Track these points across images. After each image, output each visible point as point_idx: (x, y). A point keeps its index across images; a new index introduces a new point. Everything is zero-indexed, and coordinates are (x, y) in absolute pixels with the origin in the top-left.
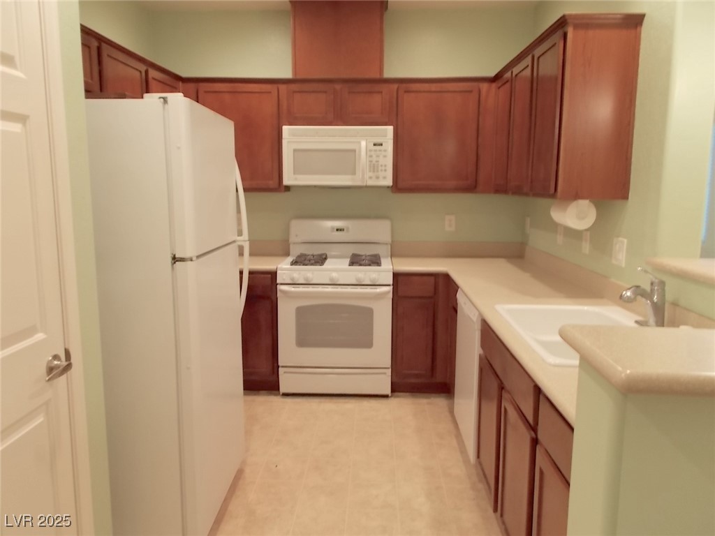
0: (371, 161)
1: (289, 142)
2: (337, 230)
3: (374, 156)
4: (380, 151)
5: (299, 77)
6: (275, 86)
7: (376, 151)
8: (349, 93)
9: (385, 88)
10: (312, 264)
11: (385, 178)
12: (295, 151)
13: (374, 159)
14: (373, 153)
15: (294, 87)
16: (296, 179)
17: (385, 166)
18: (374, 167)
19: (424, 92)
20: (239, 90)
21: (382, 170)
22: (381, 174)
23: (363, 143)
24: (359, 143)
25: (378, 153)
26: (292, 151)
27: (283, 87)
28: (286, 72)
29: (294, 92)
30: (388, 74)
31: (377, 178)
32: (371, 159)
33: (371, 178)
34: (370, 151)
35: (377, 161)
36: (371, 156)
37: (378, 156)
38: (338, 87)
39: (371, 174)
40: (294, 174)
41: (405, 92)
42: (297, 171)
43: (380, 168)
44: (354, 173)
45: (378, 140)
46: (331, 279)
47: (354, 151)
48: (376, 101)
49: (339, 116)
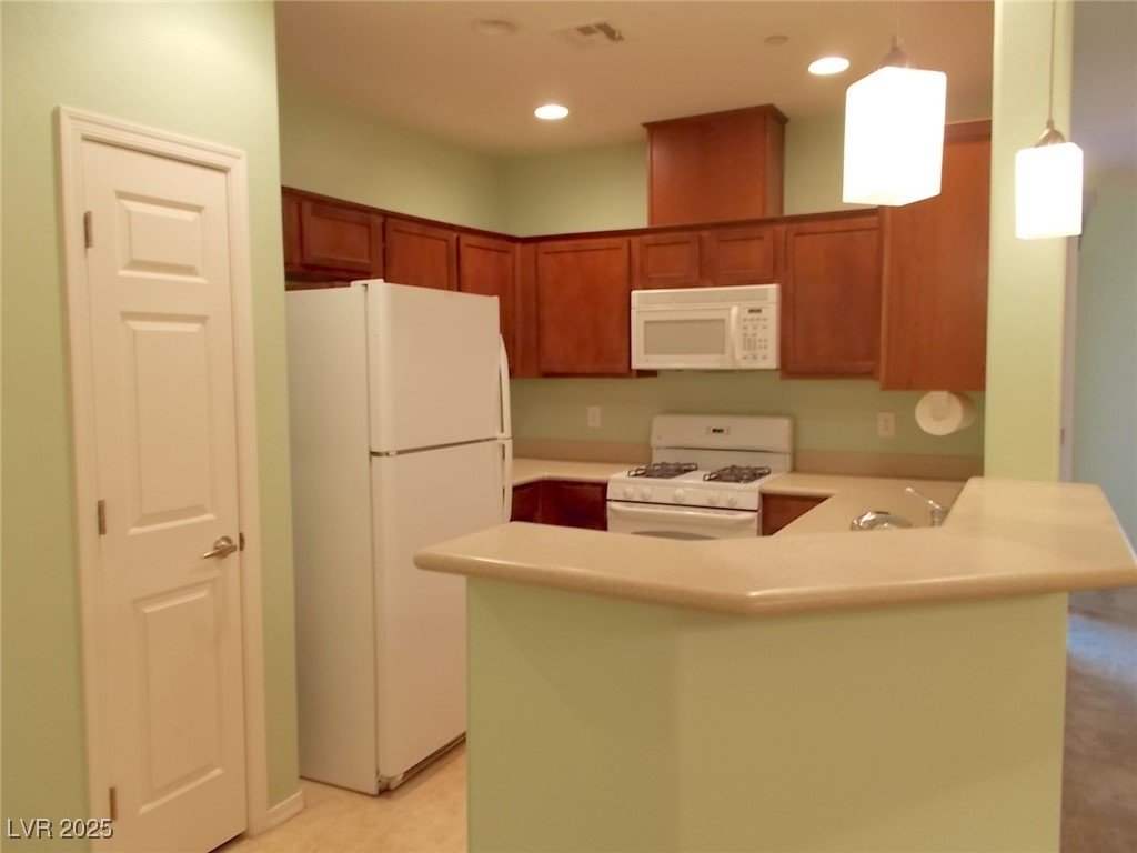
0: (745, 335)
1: (639, 312)
2: (714, 431)
3: (750, 328)
4: (758, 320)
5: (655, 226)
6: (626, 239)
7: (752, 320)
8: (721, 241)
9: (767, 232)
10: (658, 477)
11: (765, 358)
12: (646, 323)
13: (750, 331)
14: (748, 323)
15: (649, 238)
16: (647, 361)
17: (766, 341)
18: (750, 343)
19: (823, 233)
20: (583, 248)
21: (760, 347)
22: (760, 353)
23: (734, 311)
24: (730, 309)
25: (755, 322)
26: (643, 324)
27: (635, 240)
28: (642, 222)
29: (648, 246)
30: (789, 211)
31: (755, 357)
32: (745, 331)
33: (745, 358)
34: (745, 320)
35: (754, 335)
36: (745, 328)
37: (755, 327)
38: (705, 234)
39: (745, 353)
40: (646, 353)
41: (797, 235)
42: (648, 350)
43: (759, 344)
44: (722, 352)
45: (755, 305)
46: (675, 498)
47: (723, 321)
48: (756, 252)
49: (705, 273)
